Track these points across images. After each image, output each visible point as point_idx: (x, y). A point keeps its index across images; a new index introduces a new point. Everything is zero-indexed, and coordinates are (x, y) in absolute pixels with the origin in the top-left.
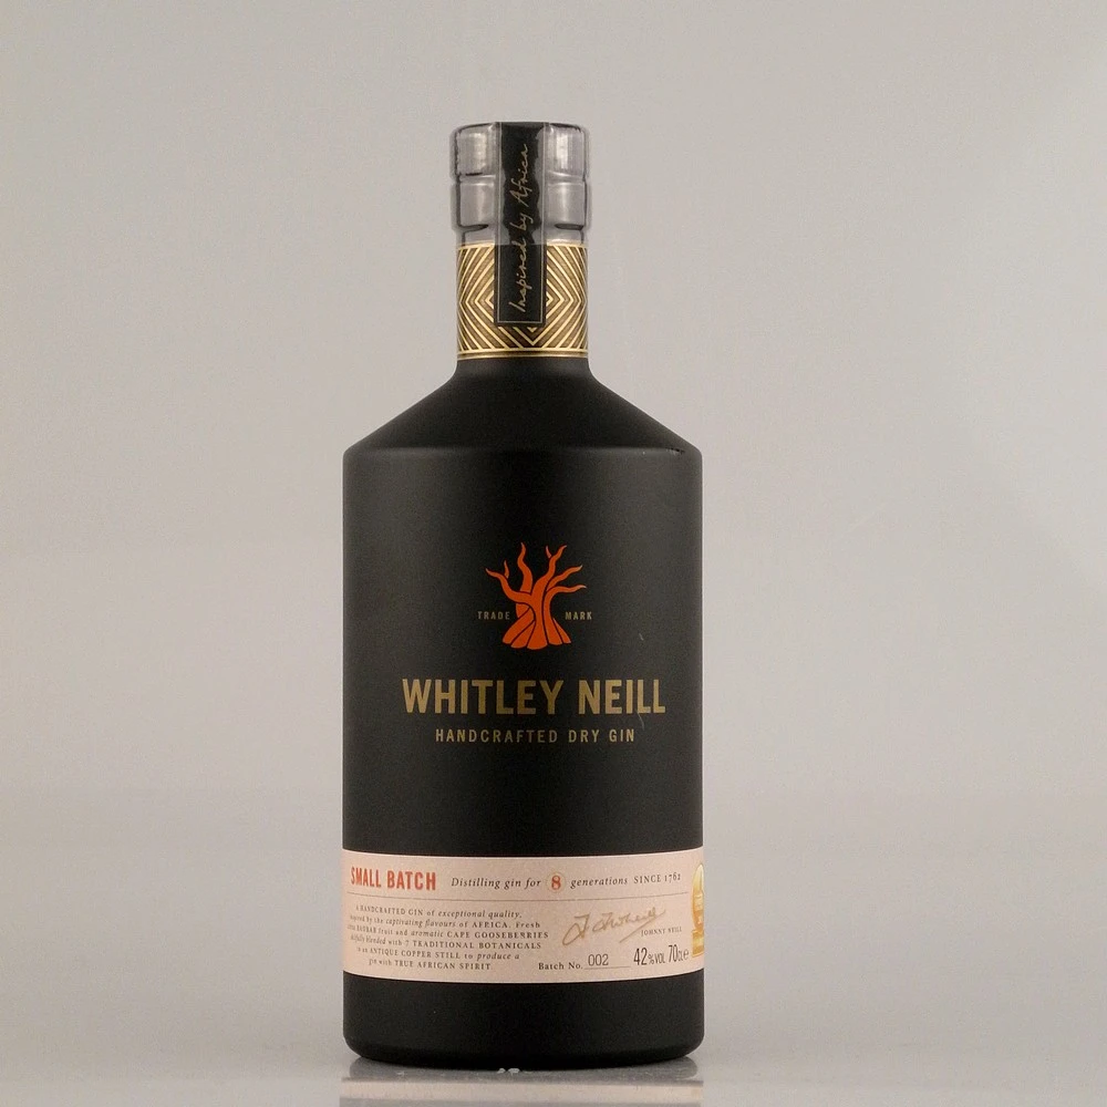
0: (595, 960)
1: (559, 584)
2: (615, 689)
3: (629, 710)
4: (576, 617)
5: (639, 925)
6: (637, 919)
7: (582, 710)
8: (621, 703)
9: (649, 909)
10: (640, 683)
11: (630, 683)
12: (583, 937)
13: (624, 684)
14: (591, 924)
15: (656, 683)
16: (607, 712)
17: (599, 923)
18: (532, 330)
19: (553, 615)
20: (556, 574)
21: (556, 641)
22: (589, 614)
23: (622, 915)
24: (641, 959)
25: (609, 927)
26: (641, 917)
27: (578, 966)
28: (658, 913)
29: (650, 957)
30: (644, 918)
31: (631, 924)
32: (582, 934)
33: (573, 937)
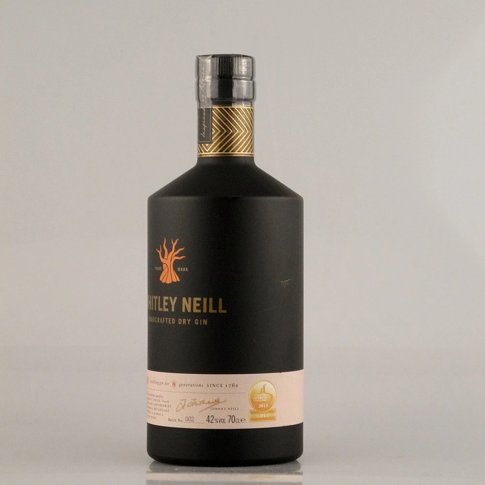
0: (188, 419)
1: (176, 256)
2: (198, 302)
3: (205, 311)
4: (182, 270)
5: (209, 405)
6: (209, 403)
7: (184, 310)
8: (201, 307)
9: (215, 399)
10: (211, 300)
11: (205, 300)
12: (183, 408)
13: (202, 299)
14: (187, 403)
15: (221, 300)
16: (194, 311)
17: (190, 403)
18: (207, 145)
19: (174, 269)
20: (175, 252)
21: (175, 280)
22: (187, 269)
23: (201, 400)
24: (210, 420)
25: (194, 405)
26: (210, 402)
27: (182, 421)
28: (221, 401)
29: (216, 420)
30: (212, 402)
31: (205, 405)
32: (183, 407)
33: (180, 408)
